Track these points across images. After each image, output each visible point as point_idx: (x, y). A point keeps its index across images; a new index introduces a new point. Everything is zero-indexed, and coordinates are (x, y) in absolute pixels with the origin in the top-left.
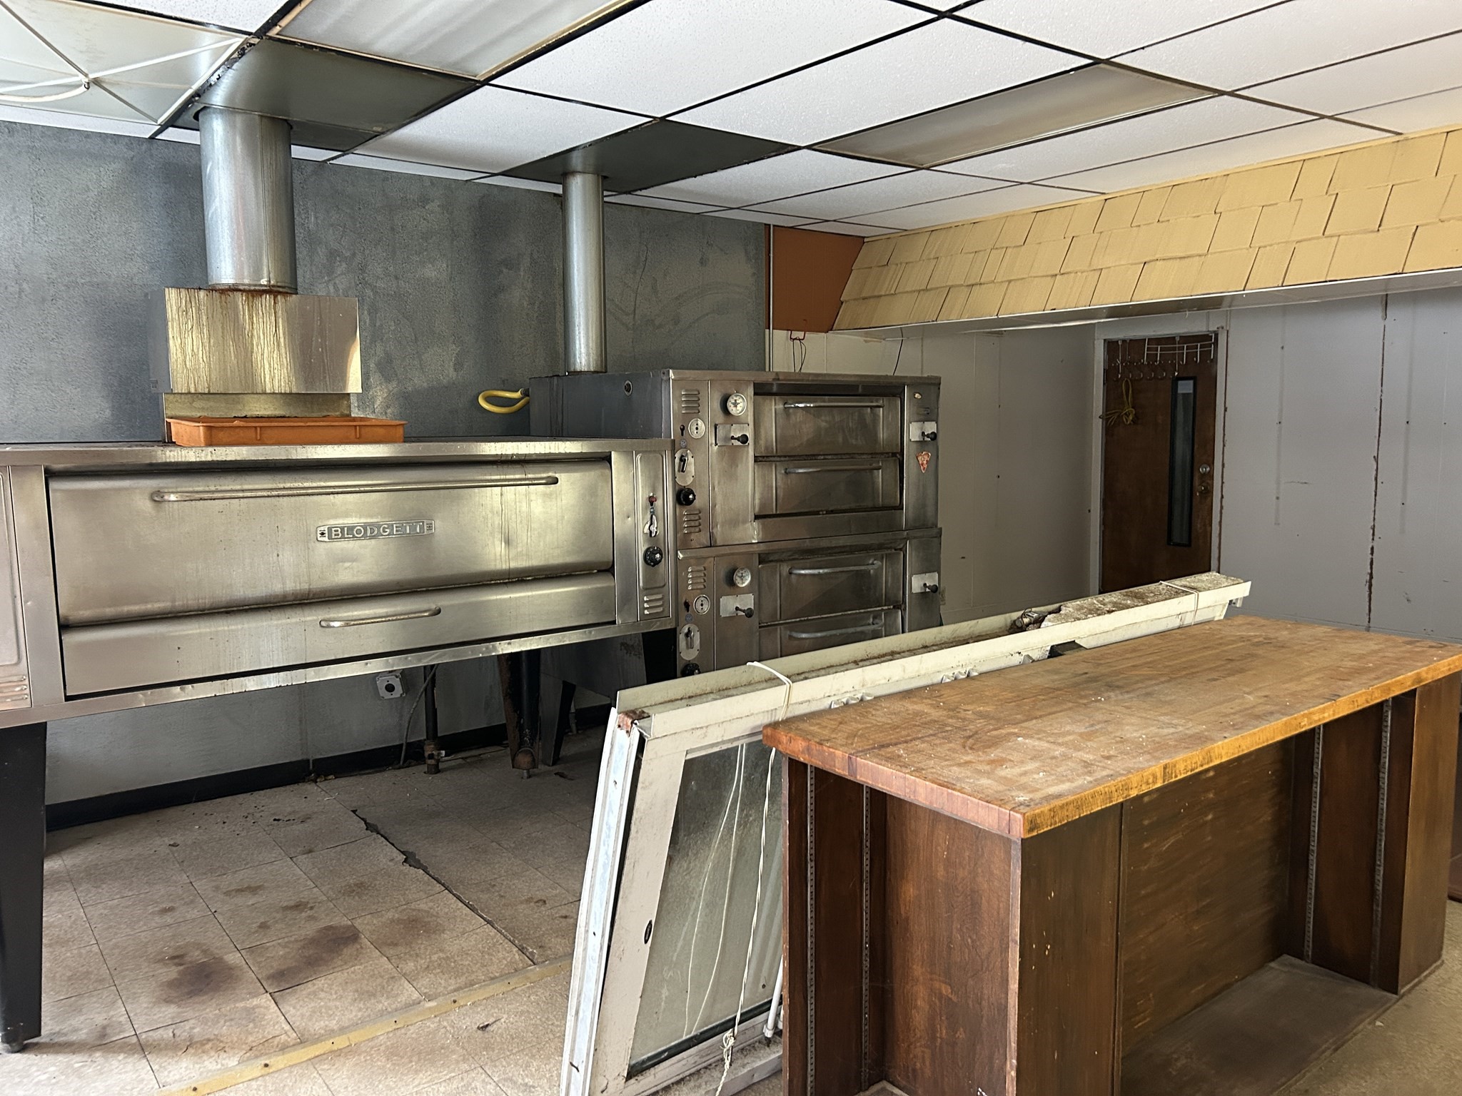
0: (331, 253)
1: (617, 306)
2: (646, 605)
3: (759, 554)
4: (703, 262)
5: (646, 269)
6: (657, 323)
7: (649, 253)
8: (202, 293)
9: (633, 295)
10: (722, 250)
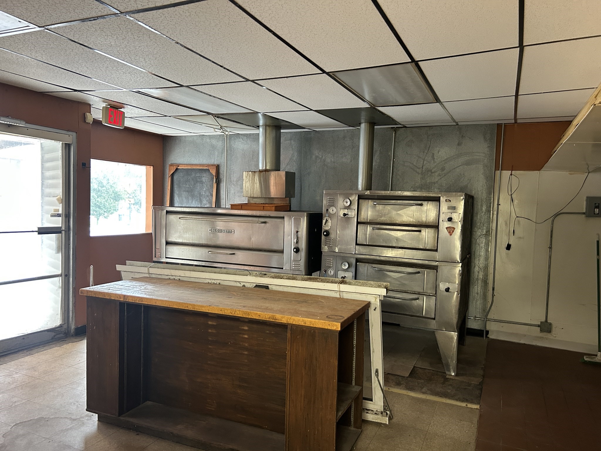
0: (316, 157)
1: (414, 165)
2: (293, 265)
3: (356, 258)
4: (459, 144)
5: (429, 150)
6: (433, 171)
7: (431, 144)
8: (250, 172)
9: (422, 161)
10: (470, 138)
